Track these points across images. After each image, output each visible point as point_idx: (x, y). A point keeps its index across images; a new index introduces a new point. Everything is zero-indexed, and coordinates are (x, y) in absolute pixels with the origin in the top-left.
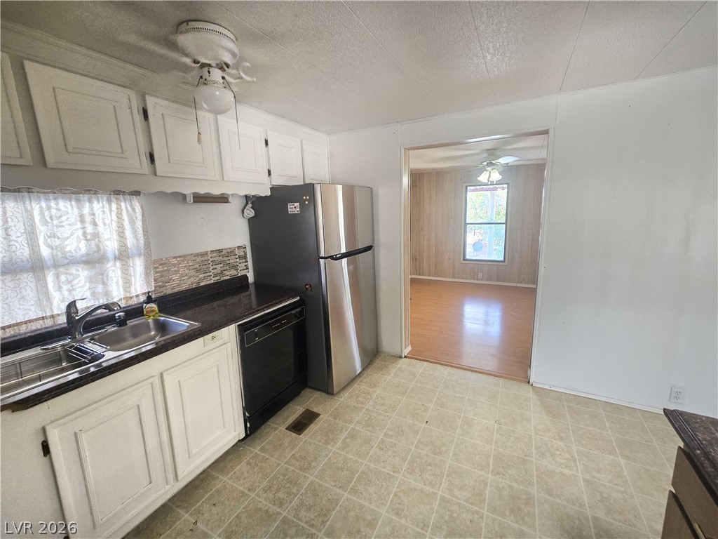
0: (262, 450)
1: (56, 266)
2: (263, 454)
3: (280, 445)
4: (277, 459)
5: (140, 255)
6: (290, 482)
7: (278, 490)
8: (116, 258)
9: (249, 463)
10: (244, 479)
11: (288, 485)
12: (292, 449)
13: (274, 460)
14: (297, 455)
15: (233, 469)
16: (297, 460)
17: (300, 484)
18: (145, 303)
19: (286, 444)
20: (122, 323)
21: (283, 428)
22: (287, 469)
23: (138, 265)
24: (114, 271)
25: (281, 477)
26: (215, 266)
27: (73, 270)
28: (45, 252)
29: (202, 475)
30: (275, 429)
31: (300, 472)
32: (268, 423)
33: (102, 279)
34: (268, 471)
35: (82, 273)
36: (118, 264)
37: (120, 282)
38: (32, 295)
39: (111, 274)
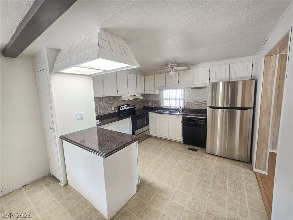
5: (182, 99)
8: (179, 99)
18: (180, 108)
23: (182, 101)
24: (178, 101)
27: (173, 100)
28: (170, 98)
33: (176, 102)
35: (174, 101)
36: (179, 100)
37: (179, 104)
38: (169, 103)
39: (177, 102)
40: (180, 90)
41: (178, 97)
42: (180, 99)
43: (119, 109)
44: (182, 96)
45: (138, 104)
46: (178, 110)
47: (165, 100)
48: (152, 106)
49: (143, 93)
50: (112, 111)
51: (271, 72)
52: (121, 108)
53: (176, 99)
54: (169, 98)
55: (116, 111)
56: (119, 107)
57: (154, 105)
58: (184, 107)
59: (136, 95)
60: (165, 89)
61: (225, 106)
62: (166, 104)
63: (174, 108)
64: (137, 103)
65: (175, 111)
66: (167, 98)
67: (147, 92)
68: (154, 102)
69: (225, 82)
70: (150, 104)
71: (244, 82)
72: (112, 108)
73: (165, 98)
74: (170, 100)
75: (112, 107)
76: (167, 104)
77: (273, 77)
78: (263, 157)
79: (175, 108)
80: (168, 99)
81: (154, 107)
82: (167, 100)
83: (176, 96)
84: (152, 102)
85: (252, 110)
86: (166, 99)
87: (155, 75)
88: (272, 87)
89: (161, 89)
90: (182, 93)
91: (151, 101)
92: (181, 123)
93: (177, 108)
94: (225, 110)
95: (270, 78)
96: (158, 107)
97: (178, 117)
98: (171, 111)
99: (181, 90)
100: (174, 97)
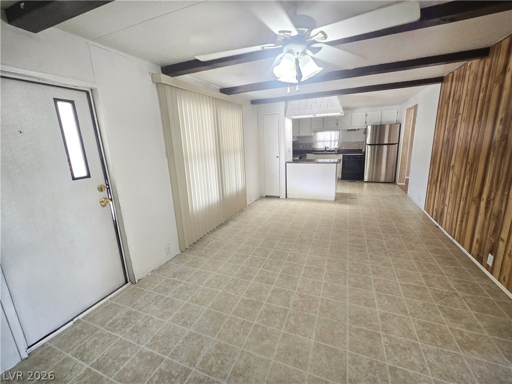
1: (326, 141)
5: (337, 141)
18: (335, 150)
23: (337, 143)
24: (333, 143)
33: (331, 144)
35: (329, 143)
37: (334, 146)
38: (323, 145)
41: (333, 139)
42: (335, 141)
44: (337, 138)
46: (333, 151)
47: (318, 143)
48: (302, 149)
49: (298, 135)
51: (409, 119)
53: (331, 141)
57: (305, 148)
58: (339, 148)
60: (320, 131)
61: (373, 143)
62: (320, 146)
63: (329, 149)
65: (330, 152)
66: (321, 139)
67: (302, 134)
68: (305, 145)
69: (374, 126)
70: (301, 147)
71: (391, 125)
73: (318, 140)
77: (410, 123)
78: (403, 174)
80: (322, 141)
81: (305, 150)
83: (331, 138)
85: (397, 145)
86: (320, 141)
88: (409, 129)
89: (315, 132)
90: (337, 135)
91: (302, 143)
93: (332, 149)
94: (373, 146)
95: (409, 123)
96: (310, 150)
97: (338, 156)
98: (326, 152)
99: (336, 132)
100: (329, 139)
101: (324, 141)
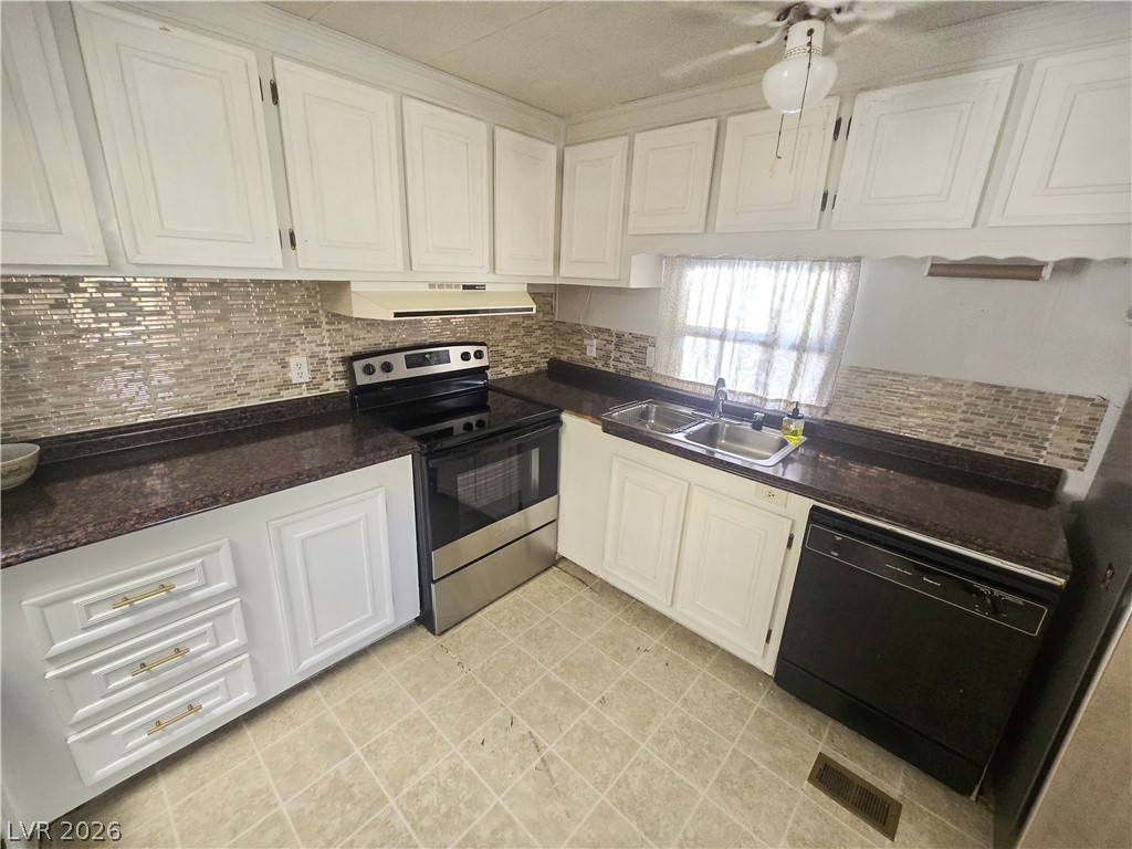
0: (761, 714)
1: (735, 340)
2: (752, 714)
3: (776, 743)
4: (743, 737)
5: (821, 351)
6: (695, 756)
7: (683, 738)
8: (793, 347)
9: (731, 697)
10: (704, 693)
11: (690, 752)
12: (769, 764)
13: (741, 733)
14: (754, 772)
15: (720, 678)
16: (742, 771)
17: (692, 771)
18: (789, 416)
19: (780, 753)
20: (757, 426)
21: (822, 747)
22: (723, 752)
23: (816, 366)
24: (784, 361)
25: (706, 743)
26: (973, 417)
27: (745, 347)
29: (710, 646)
30: (817, 733)
31: (716, 773)
32: (831, 722)
33: (766, 367)
34: (719, 724)
35: (754, 354)
36: (794, 354)
37: (789, 379)
38: (713, 362)
39: (776, 365)
40: (814, 276)
41: (791, 331)
42: (801, 348)
43: (350, 374)
44: (824, 326)
45: (514, 343)
46: (774, 421)
47: (688, 341)
48: (599, 365)
49: (545, 274)
50: (287, 384)
52: (369, 370)
53: (769, 344)
54: (718, 325)
55: (333, 386)
56: (349, 361)
57: (612, 363)
58: (827, 411)
59: (483, 287)
62: (692, 366)
63: (744, 400)
64: (506, 338)
65: (747, 426)
66: (704, 323)
67: (571, 273)
68: (614, 339)
70: (592, 352)
72: (284, 365)
73: (691, 321)
74: (728, 345)
75: (293, 361)
76: (703, 362)
79: (756, 402)
80: (708, 335)
81: (612, 370)
82: (702, 341)
83: (776, 315)
84: (606, 336)
86: (697, 333)
87: (639, 138)
90: (828, 303)
91: (598, 330)
92: (789, 545)
93: (770, 406)
96: (636, 375)
97: (771, 495)
99: (826, 275)
100: (759, 326)
101: (722, 337)
